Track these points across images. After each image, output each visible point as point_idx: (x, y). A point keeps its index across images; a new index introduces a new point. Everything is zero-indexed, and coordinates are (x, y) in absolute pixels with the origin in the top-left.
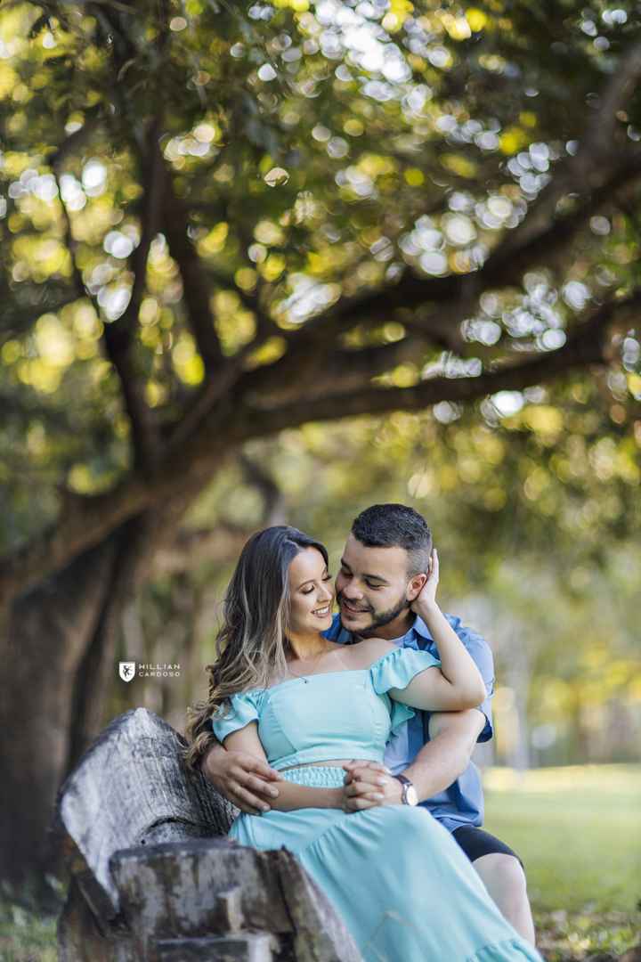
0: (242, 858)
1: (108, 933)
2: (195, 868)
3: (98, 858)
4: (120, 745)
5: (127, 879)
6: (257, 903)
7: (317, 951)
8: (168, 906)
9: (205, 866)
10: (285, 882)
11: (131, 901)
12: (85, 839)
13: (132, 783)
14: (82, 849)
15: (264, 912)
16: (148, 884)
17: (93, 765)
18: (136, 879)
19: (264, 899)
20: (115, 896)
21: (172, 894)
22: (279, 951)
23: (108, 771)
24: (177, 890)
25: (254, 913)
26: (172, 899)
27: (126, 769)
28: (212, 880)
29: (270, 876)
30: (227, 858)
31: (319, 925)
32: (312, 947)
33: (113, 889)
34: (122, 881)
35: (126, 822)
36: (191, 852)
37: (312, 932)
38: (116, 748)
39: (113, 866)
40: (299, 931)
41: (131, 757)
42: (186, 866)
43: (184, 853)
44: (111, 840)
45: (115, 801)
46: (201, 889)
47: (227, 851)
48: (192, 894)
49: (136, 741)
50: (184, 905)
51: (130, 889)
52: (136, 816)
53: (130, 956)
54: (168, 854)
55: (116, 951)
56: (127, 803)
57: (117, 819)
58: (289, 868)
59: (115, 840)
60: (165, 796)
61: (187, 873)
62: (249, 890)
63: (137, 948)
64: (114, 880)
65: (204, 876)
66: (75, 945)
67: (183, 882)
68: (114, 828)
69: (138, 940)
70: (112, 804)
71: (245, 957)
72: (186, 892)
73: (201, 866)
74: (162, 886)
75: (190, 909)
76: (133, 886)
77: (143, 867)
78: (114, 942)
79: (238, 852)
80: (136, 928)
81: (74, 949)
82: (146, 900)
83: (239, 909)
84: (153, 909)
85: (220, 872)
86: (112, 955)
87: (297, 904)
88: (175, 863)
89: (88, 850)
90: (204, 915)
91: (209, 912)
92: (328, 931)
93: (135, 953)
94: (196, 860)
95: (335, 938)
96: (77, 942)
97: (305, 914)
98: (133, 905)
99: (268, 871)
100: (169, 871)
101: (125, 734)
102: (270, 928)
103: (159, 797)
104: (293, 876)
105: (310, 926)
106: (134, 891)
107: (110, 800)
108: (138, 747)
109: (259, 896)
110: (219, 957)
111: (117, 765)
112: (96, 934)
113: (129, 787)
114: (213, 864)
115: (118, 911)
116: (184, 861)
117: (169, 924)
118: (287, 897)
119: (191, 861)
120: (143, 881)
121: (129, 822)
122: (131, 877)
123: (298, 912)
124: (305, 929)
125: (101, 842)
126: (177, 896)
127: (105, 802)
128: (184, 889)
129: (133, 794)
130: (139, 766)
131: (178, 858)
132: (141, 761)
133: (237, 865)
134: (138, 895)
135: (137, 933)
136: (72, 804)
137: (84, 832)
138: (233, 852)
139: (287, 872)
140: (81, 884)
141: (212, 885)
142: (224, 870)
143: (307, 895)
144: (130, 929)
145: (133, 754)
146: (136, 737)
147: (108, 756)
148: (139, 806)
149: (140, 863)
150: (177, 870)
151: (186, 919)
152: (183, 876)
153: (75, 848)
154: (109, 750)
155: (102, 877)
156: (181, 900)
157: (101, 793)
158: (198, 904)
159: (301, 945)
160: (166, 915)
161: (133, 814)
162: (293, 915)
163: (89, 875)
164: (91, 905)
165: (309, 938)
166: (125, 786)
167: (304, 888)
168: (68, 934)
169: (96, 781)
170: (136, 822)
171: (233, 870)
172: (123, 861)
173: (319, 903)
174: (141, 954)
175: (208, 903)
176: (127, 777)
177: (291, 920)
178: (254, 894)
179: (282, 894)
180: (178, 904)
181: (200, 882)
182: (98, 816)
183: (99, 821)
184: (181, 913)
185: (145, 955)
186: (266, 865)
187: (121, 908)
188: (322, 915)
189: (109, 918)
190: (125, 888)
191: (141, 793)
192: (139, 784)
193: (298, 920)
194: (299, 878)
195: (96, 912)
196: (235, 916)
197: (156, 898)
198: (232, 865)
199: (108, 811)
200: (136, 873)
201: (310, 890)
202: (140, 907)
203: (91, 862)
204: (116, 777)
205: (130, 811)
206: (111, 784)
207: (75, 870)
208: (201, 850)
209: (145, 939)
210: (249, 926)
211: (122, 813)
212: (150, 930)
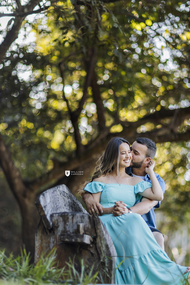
0: (85, 216)
1: (48, 233)
2: (73, 218)
3: (48, 213)
4: (57, 190)
5: (55, 220)
6: (88, 228)
7: (102, 242)
8: (65, 228)
9: (75, 218)
10: (96, 223)
11: (55, 225)
12: (45, 207)
13: (59, 200)
14: (44, 209)
15: (90, 231)
16: (60, 221)
17: (49, 191)
18: (57, 220)
19: (90, 227)
20: (51, 223)
21: (66, 224)
22: (92, 241)
23: (53, 195)
24: (67, 223)
25: (87, 231)
26: (66, 226)
27: (58, 196)
28: (77, 221)
29: (92, 221)
30: (81, 216)
31: (103, 235)
32: (101, 241)
33: (51, 221)
34: (53, 220)
35: (56, 208)
36: (72, 214)
37: (101, 236)
38: (56, 190)
39: (52, 216)
40: (98, 236)
41: (60, 194)
42: (70, 217)
43: (70, 214)
45: (54, 201)
46: (74, 224)
47: (81, 214)
48: (71, 225)
49: (62, 191)
50: (69, 227)
51: (55, 222)
52: (60, 208)
53: (53, 240)
54: (66, 214)
55: (50, 238)
56: (58, 204)
57: (54, 207)
58: (97, 219)
59: (53, 211)
60: (68, 208)
61: (70, 219)
62: (86, 224)
63: (56, 238)
64: (51, 220)
65: (75, 220)
66: (40, 236)
67: (69, 222)
68: (53, 208)
69: (56, 236)
70: (53, 203)
71: (83, 239)
72: (70, 224)
73: (74, 218)
74: (64, 222)
75: (70, 229)
76: (56, 222)
77: (59, 217)
78: (50, 236)
79: (84, 215)
80: (56, 233)
81: (39, 237)
82: (59, 225)
83: (83, 228)
84: (61, 228)
85: (79, 219)
86: (49, 239)
87: (98, 229)
88: (68, 216)
89: (45, 210)
90: (74, 230)
91: (75, 230)
92: (106, 237)
93: (55, 239)
94: (73, 216)
95: (107, 239)
96: (40, 235)
97: (100, 232)
98: (56, 226)
99: (92, 220)
100: (66, 218)
101: (59, 188)
102: (90, 235)
103: (66, 207)
104: (98, 221)
105: (101, 235)
106: (56, 223)
107: (53, 202)
108: (62, 193)
109: (89, 226)
110: (76, 238)
111: (56, 194)
112: (45, 233)
113: (58, 201)
114: (78, 217)
115: (51, 227)
116: (70, 216)
117: (65, 232)
118: (96, 227)
119: (72, 216)
120: (59, 221)
121: (57, 209)
122: (56, 219)
123: (98, 231)
124: (100, 236)
125: (49, 210)
126: (67, 225)
127: (51, 201)
128: (69, 223)
129: (59, 203)
130: (62, 197)
131: (69, 215)
132: (63, 196)
133: (84, 218)
134: (57, 224)
135: (56, 234)
136: (42, 198)
137: (45, 205)
138: (83, 215)
139: (96, 220)
140: (43, 218)
141: (77, 223)
142: (80, 219)
143: (101, 227)
144: (54, 233)
145: (61, 194)
146: (62, 190)
147: (54, 191)
148: (61, 206)
149: (59, 216)
150: (68, 218)
151: (69, 231)
152: (69, 220)
153: (42, 208)
154: (54, 190)
155: (48, 217)
156: (68, 226)
157: (50, 199)
158: (73, 227)
159: (98, 240)
160: (64, 230)
161: (59, 208)
162: (97, 232)
163: (45, 216)
164: (45, 224)
165: (100, 238)
166: (57, 200)
167: (100, 225)
168: (38, 233)
169: (50, 196)
170: (59, 210)
171: (83, 219)
172: (54, 215)
173: (104, 229)
174: (56, 239)
175: (75, 227)
176: (58, 198)
177: (96, 233)
178: (87, 226)
179: (95, 226)
180: (67, 227)
181: (74, 222)
182: (49, 204)
183: (49, 205)
184: (68, 229)
185: (57, 240)
186: (91, 218)
187: (52, 227)
188: (104, 232)
189: (49, 229)
190: (54, 222)
191: (62, 204)
192: (61, 201)
193: (98, 233)
195: (46, 227)
196: (82, 231)
197: (62, 225)
198: (82, 218)
199: (52, 204)
200: (57, 218)
201: (102, 225)
202: (58, 227)
203: (46, 213)
204: (55, 197)
205: (58, 207)
206: (53, 198)
207: (41, 214)
208: (75, 214)
209: (58, 236)
210: (85, 233)
211: (55, 206)
212: (59, 234)
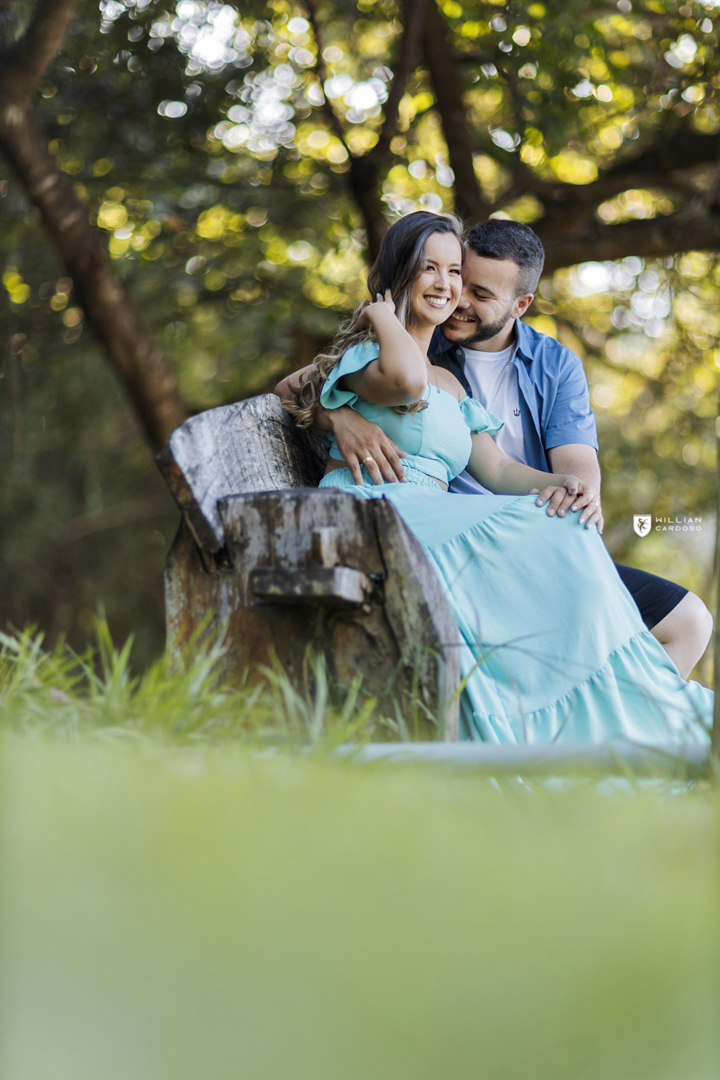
0: (342, 502)
1: (213, 569)
2: (297, 510)
3: (205, 494)
4: (244, 413)
5: (233, 519)
6: (353, 546)
7: (405, 593)
8: (270, 546)
9: (306, 509)
10: (380, 526)
11: (235, 539)
12: (194, 472)
13: (253, 449)
14: (189, 479)
15: (359, 554)
16: (252, 524)
17: (211, 416)
18: (241, 519)
19: (360, 542)
20: (220, 532)
21: (274, 534)
22: (369, 590)
23: (227, 428)
24: (278, 530)
25: (350, 555)
26: (274, 539)
27: (248, 435)
28: (313, 522)
29: (366, 520)
30: (328, 502)
31: (410, 569)
32: (401, 589)
33: (218, 524)
34: (228, 520)
35: (241, 478)
36: (295, 495)
37: (402, 573)
38: (240, 414)
39: (221, 505)
40: (390, 573)
41: (256, 429)
42: (289, 508)
43: (288, 496)
44: (222, 486)
45: (232, 454)
46: (301, 530)
47: (328, 496)
48: (292, 535)
49: (264, 419)
50: (285, 545)
51: (235, 528)
52: (255, 479)
53: (231, 592)
54: (273, 497)
55: (219, 587)
56: (246, 464)
57: (232, 471)
58: (385, 512)
59: (227, 486)
60: (291, 477)
61: (289, 514)
62: (346, 532)
63: (238, 584)
64: (220, 519)
65: (305, 519)
66: (181, 580)
67: (286, 524)
68: (227, 478)
69: (240, 577)
70: (228, 457)
71: (331, 583)
72: (288, 533)
73: (303, 509)
74: (265, 527)
75: (290, 549)
76: (238, 525)
77: (248, 507)
78: (218, 578)
79: (339, 497)
80: (238, 565)
81: (180, 584)
82: (249, 539)
83: (334, 546)
84: (255, 549)
85: (320, 513)
86: (214, 591)
87: (390, 547)
88: (279, 505)
89: (194, 482)
90: (303, 555)
91: (307, 553)
92: (418, 575)
93: (236, 589)
94: (299, 502)
95: (424, 581)
96: (183, 577)
97: (397, 556)
98: (237, 543)
99: (365, 515)
100: (273, 512)
101: (252, 407)
102: (364, 568)
103: (284, 475)
104: (388, 519)
105: (401, 569)
106: (239, 530)
107: (226, 453)
108: (265, 424)
109: (355, 539)
110: (307, 583)
111: (238, 428)
112: (201, 570)
113: (249, 451)
114: (315, 507)
115: (222, 545)
116: (288, 504)
117: (271, 562)
118: (381, 539)
119: (294, 503)
120: (248, 521)
121: (245, 480)
122: (237, 517)
123: (390, 555)
124: (396, 572)
125: (211, 483)
126: (279, 537)
127: (221, 452)
128: (286, 529)
129: (254, 460)
130: (263, 440)
131: (282, 500)
132: (267, 436)
133: (337, 509)
134: (242, 534)
135: (239, 571)
136: (183, 439)
137: (193, 465)
138: (334, 497)
139: (383, 516)
140: (186, 514)
141: (312, 526)
142: (324, 513)
143: (400, 538)
144: (231, 566)
145: (259, 428)
146: (264, 415)
147: (230, 417)
148: (259, 472)
149: (246, 503)
150: (280, 512)
151: (286, 558)
152: (285, 517)
153: (182, 477)
154: (232, 413)
155: (208, 510)
156: (283, 539)
157: (216, 442)
158: (298, 544)
159: (391, 587)
160: (267, 554)
161: (251, 476)
162: (385, 557)
163: (194, 507)
164: (196, 536)
165: (399, 580)
166: (246, 450)
167: (397, 531)
168: (174, 569)
169: (213, 432)
170: (252, 483)
171: (333, 513)
172: (230, 501)
173: (411, 548)
174: (241, 591)
175: (306, 544)
176: (249, 443)
177: (383, 562)
178: (351, 537)
179: (377, 537)
180: (279, 545)
181: (301, 524)
182: (210, 460)
183: (211, 464)
184: (281, 552)
185: (245, 591)
186: (364, 509)
187: (225, 544)
188: (413, 559)
189: (213, 551)
190: (231, 527)
191: (263, 463)
192: (261, 454)
193: (389, 562)
194: (394, 522)
195: (201, 545)
196: (329, 555)
197: (259, 538)
198: (332, 508)
199: (223, 461)
200: (241, 513)
201: (403, 533)
202: (244, 545)
203: (197, 493)
204: (236, 438)
205: (247, 474)
206: (229, 441)
207: (181, 499)
208: (305, 494)
209: (246, 577)
210: (343, 562)
211: (237, 469)
212: (251, 566)
